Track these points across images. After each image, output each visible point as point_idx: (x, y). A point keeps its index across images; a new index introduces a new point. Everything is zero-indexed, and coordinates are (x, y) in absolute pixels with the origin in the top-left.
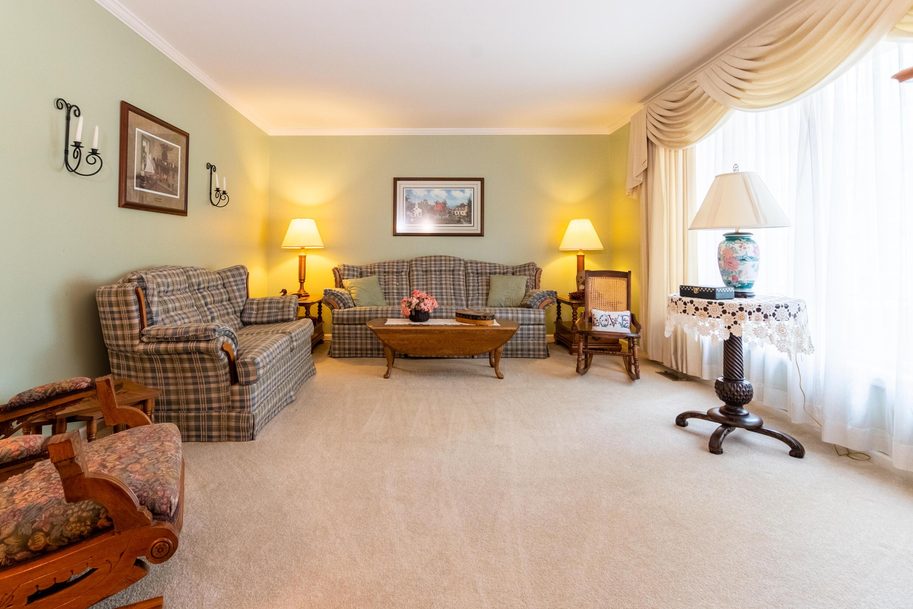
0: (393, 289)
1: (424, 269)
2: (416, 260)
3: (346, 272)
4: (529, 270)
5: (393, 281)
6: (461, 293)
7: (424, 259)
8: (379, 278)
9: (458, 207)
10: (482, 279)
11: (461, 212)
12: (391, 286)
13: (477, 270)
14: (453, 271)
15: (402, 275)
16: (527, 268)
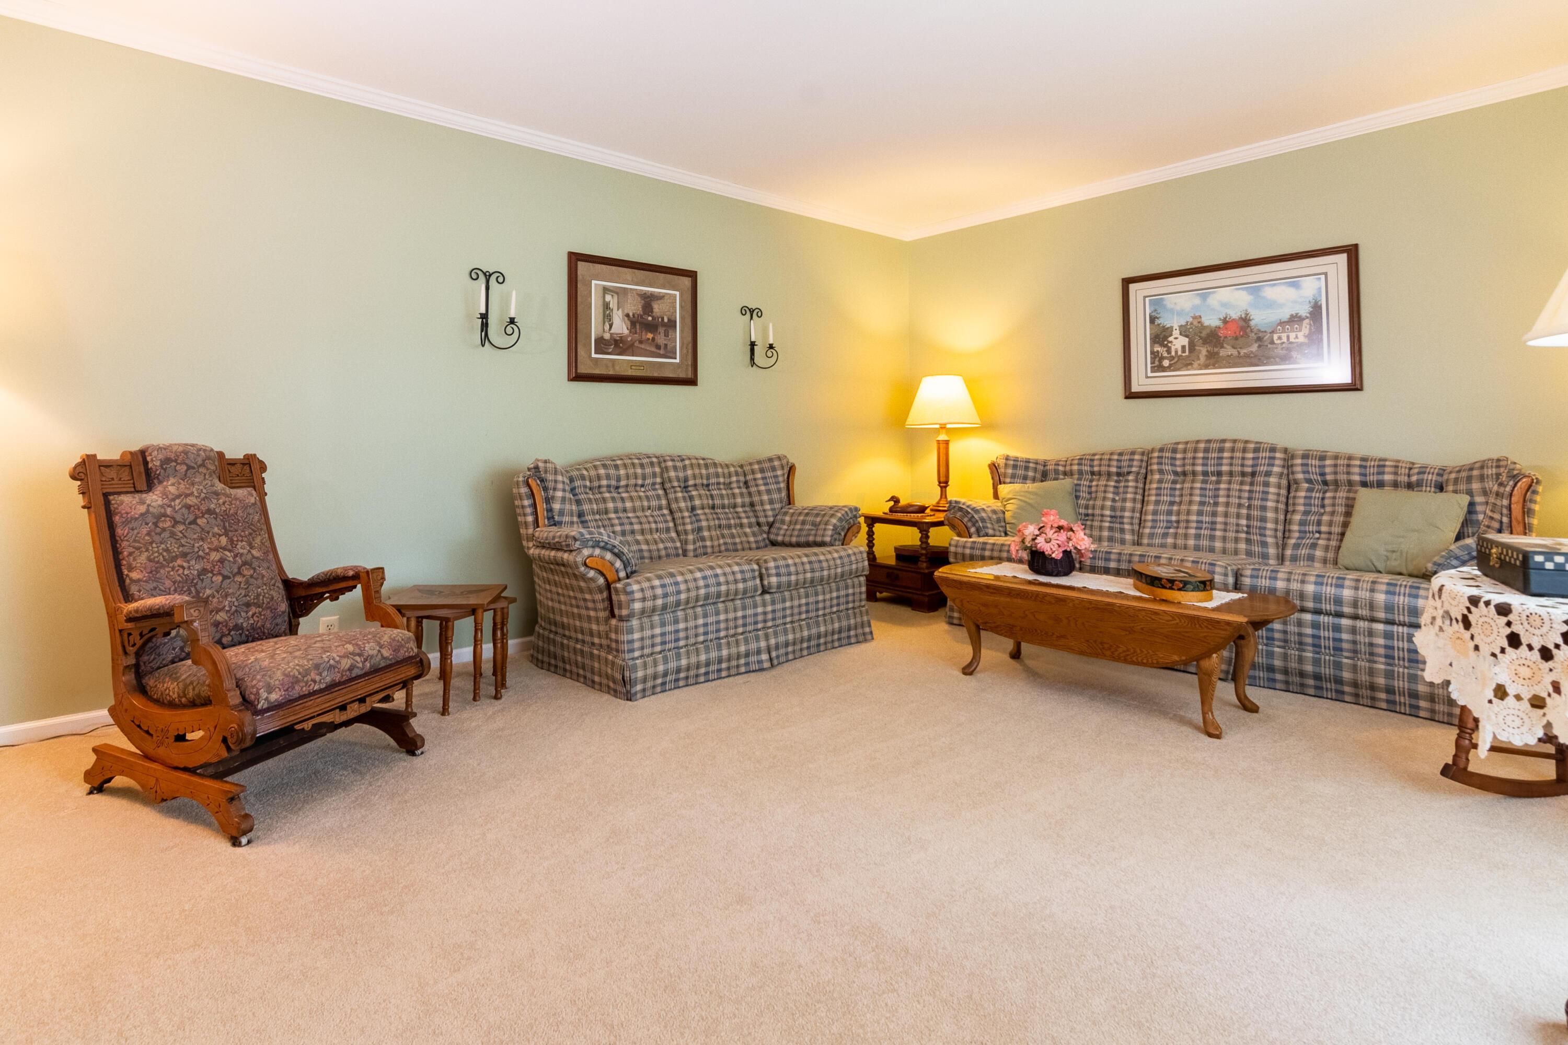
0: (1103, 508)
1: (1179, 469)
2: (1161, 450)
3: (1010, 471)
4: (1482, 478)
5: (1105, 492)
6: (1265, 528)
7: (1181, 446)
8: (1077, 485)
9: (1282, 323)
10: (1334, 498)
11: (1292, 335)
12: (1099, 503)
13: (1323, 474)
14: (1253, 474)
15: (1127, 481)
16: (1475, 473)
